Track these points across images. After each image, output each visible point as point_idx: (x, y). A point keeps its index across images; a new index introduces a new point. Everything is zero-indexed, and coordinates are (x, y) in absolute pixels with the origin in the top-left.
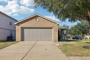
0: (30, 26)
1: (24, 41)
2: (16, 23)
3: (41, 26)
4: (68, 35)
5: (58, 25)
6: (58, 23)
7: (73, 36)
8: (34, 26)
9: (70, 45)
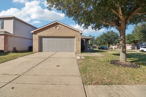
0: (49, 35)
1: (42, 51)
2: (33, 32)
3: (62, 35)
4: (94, 45)
5: (82, 34)
6: (81, 32)
7: (99, 46)
8: (53, 35)
9: (94, 59)
